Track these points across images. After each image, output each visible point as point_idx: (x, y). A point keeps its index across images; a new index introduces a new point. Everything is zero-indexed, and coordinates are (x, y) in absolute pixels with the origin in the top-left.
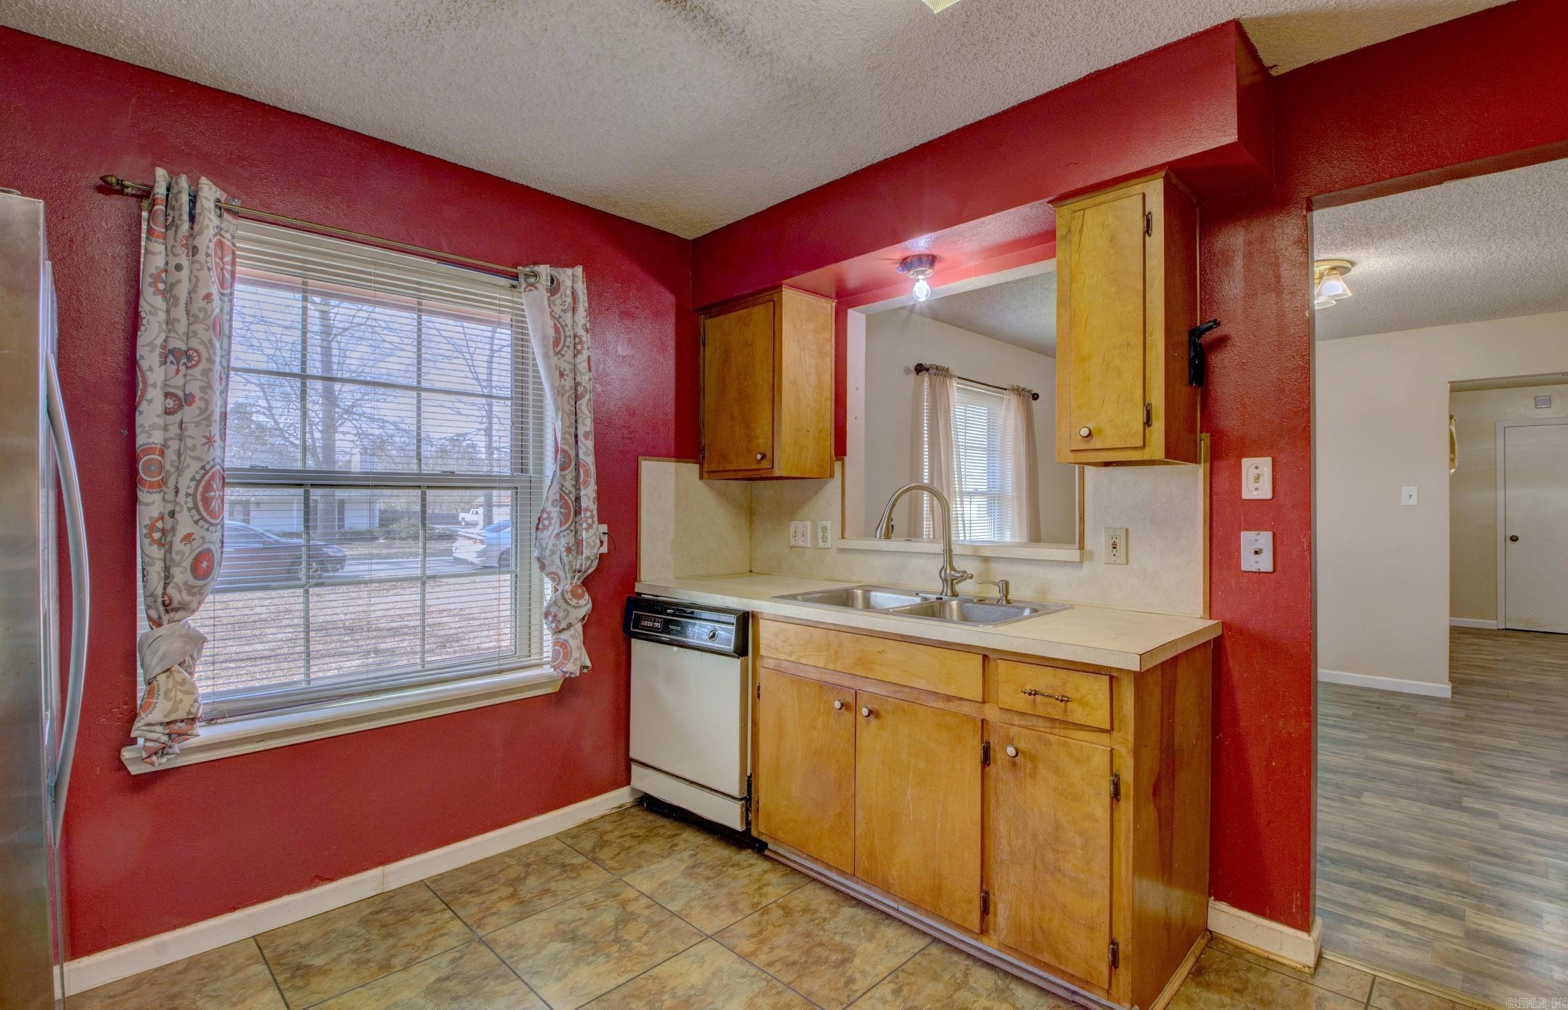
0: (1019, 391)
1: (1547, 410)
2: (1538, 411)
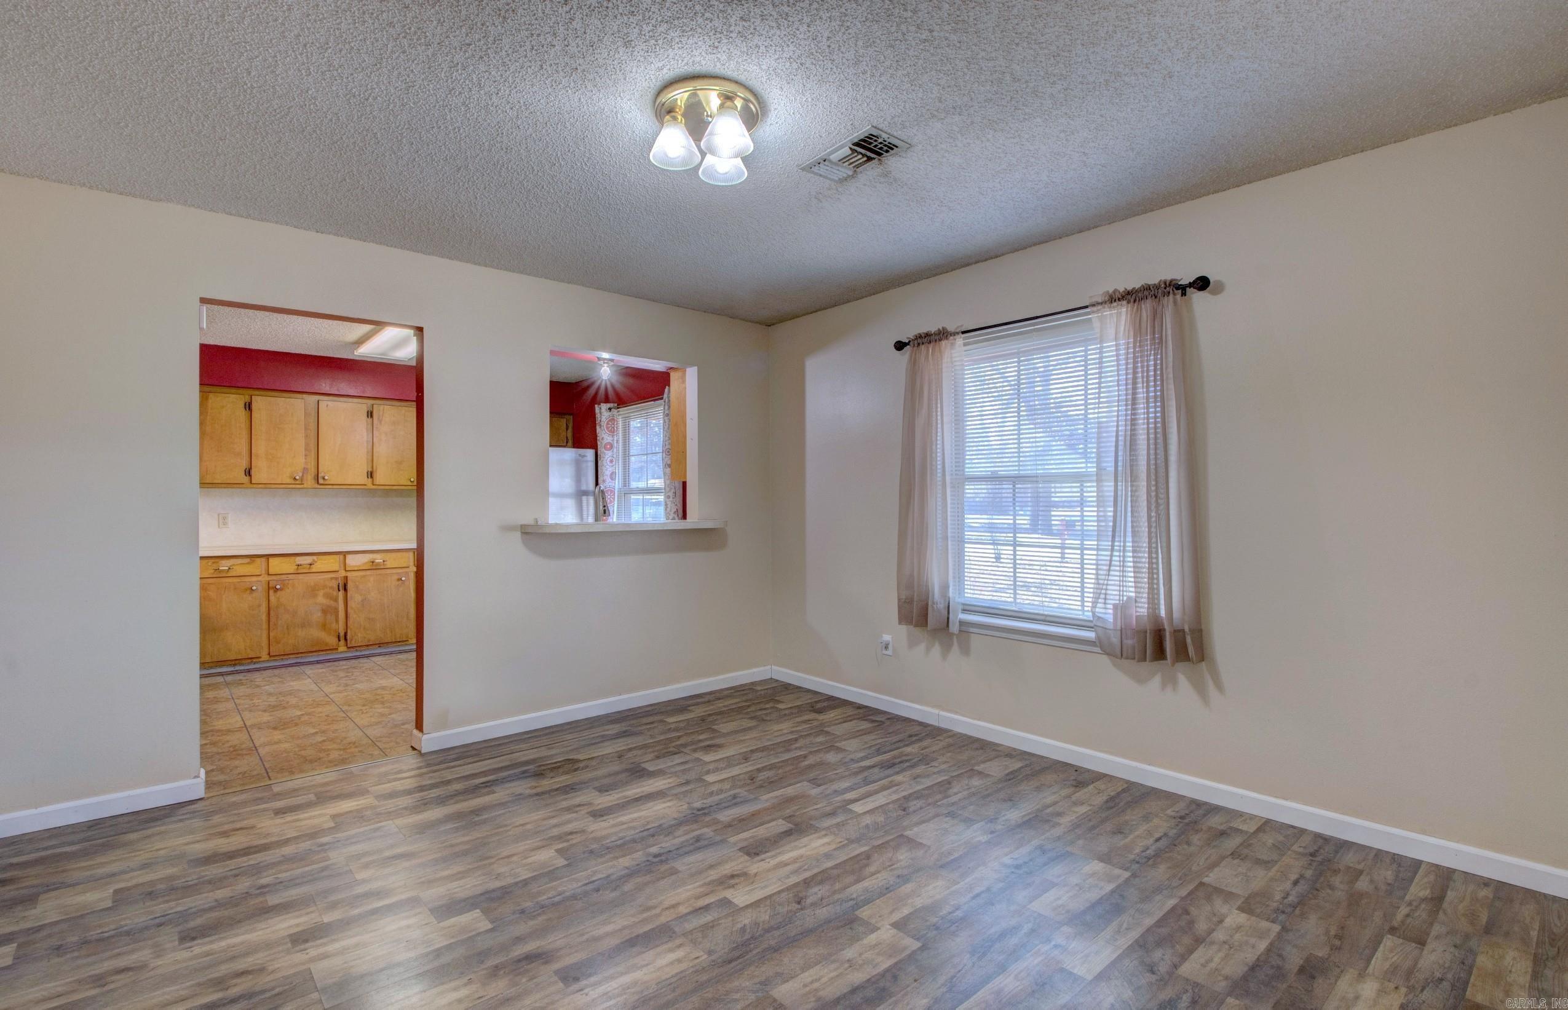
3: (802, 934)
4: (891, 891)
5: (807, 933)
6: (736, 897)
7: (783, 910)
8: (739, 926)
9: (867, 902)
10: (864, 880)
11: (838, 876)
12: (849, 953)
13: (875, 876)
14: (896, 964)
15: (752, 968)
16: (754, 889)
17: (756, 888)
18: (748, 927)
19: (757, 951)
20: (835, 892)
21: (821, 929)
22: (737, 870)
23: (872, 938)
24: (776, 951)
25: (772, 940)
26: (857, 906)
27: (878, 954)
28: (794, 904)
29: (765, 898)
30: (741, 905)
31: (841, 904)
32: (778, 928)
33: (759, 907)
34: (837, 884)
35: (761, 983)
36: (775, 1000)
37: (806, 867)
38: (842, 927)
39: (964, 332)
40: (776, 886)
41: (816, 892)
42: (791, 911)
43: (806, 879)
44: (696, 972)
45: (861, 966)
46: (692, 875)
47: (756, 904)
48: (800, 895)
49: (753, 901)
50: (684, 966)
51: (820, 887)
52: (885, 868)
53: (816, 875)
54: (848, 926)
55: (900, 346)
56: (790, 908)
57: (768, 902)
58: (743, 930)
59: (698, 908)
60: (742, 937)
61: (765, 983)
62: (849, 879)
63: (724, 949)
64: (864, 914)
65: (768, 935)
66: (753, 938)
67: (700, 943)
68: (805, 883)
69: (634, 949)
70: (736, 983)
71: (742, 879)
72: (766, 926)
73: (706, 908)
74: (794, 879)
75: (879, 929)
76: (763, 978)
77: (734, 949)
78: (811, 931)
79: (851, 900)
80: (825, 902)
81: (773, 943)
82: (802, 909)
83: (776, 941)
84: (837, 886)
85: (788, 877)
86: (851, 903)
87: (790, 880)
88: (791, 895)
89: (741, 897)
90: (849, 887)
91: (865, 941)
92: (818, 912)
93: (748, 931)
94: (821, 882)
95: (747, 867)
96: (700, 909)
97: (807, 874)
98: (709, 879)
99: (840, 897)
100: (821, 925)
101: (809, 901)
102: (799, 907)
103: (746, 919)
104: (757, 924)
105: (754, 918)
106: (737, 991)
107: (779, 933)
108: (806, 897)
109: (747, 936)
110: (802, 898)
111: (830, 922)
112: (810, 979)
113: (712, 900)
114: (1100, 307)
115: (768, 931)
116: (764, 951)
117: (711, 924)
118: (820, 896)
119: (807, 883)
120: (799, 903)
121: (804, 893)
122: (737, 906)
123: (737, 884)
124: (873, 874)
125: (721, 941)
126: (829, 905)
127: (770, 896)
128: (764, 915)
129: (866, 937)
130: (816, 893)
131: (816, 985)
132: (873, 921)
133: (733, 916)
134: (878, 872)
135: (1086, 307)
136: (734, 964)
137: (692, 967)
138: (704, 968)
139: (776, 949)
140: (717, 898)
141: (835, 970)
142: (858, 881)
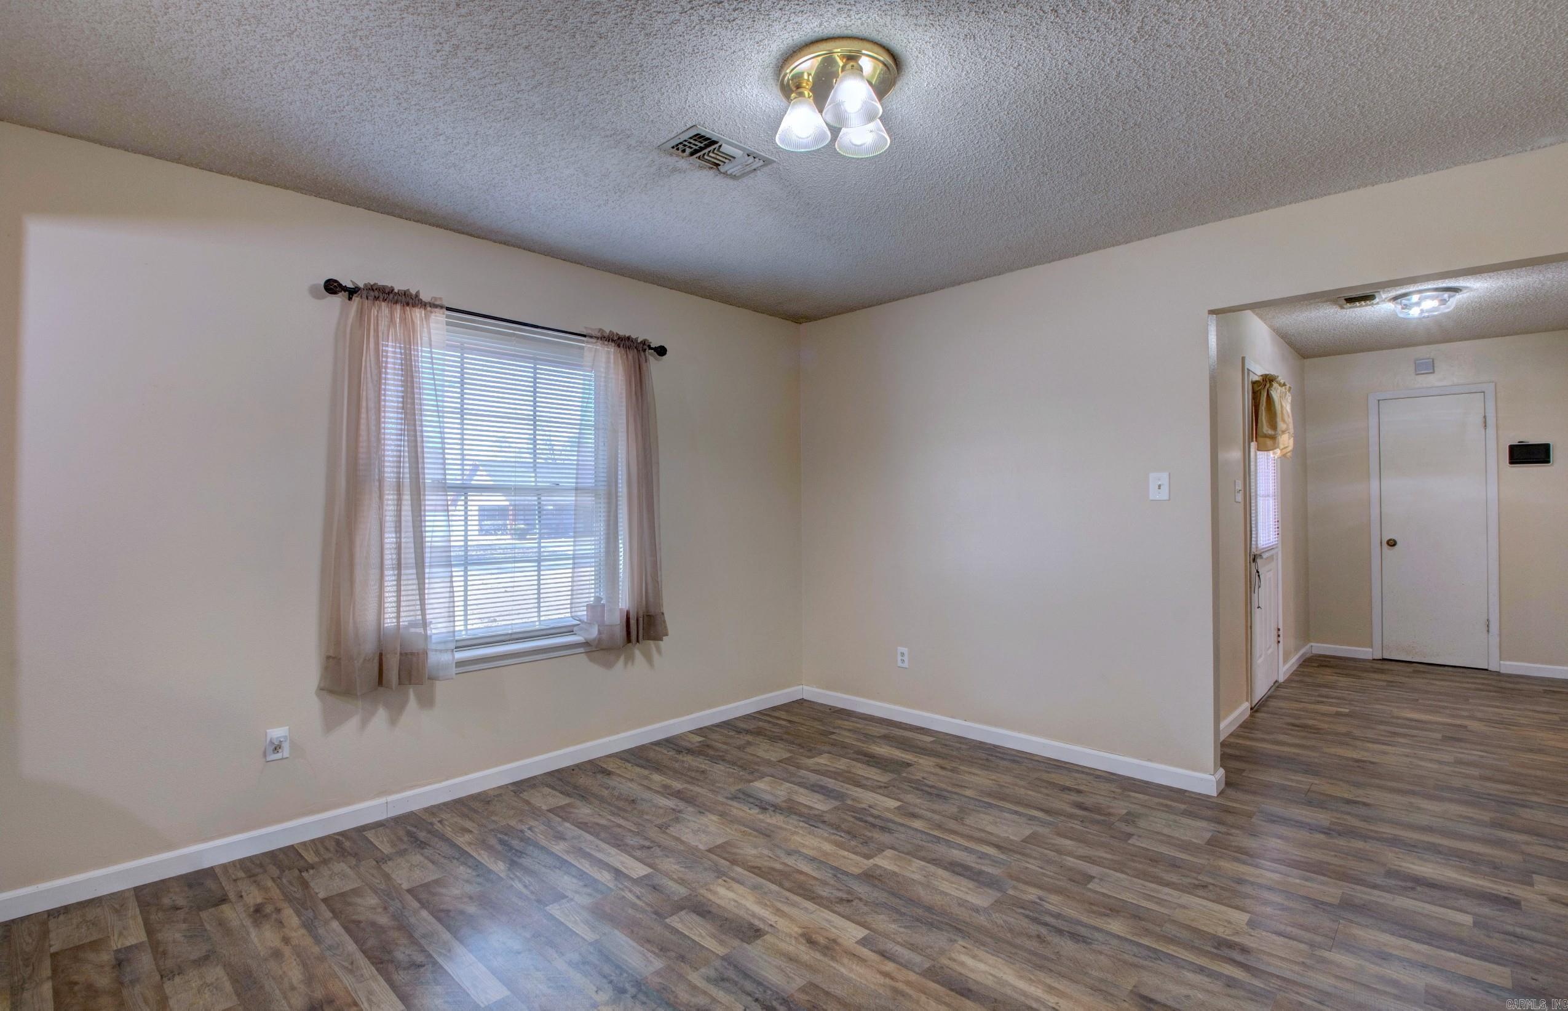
0: (623, 342)
1: (1431, 377)
2: (1420, 378)
39: (448, 309)
55: (332, 287)
114: (594, 340)
135: (584, 336)
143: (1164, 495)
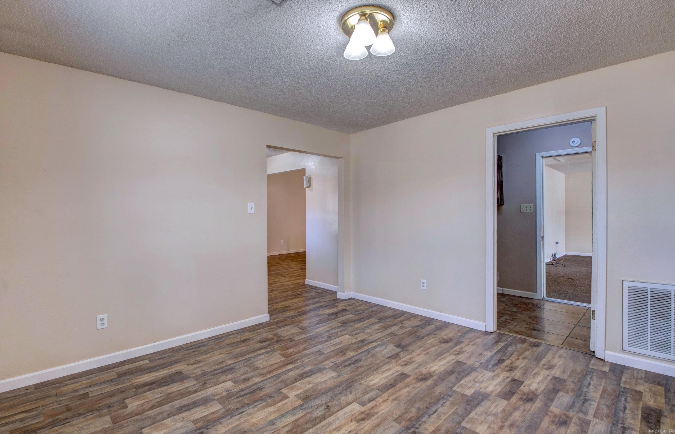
3: (327, 392)
4: (281, 415)
5: (325, 393)
6: (358, 407)
7: (335, 402)
8: (353, 394)
9: (295, 408)
10: (293, 422)
11: (306, 423)
12: (309, 386)
13: (287, 423)
14: (293, 384)
15: (344, 380)
16: (351, 412)
17: (349, 412)
18: (349, 394)
19: (343, 385)
20: (311, 412)
21: (319, 394)
22: (362, 423)
23: (299, 392)
24: (337, 386)
25: (339, 389)
26: (301, 406)
27: (298, 387)
28: (331, 405)
29: (344, 408)
30: (354, 403)
31: (308, 407)
32: (336, 394)
33: (346, 403)
34: (308, 418)
35: (341, 376)
36: (335, 372)
37: (324, 428)
38: (310, 396)
40: (340, 414)
41: (319, 413)
42: (332, 402)
43: (324, 420)
44: (363, 378)
45: (306, 382)
46: (385, 419)
47: (349, 404)
48: (327, 410)
49: (350, 406)
50: (368, 379)
51: (317, 416)
52: (279, 430)
53: (319, 423)
54: (307, 396)
56: (332, 403)
57: (343, 405)
58: (351, 393)
59: (374, 401)
60: (350, 390)
61: (339, 376)
62: (300, 422)
63: (357, 385)
64: (299, 402)
65: (341, 391)
66: (346, 390)
67: (366, 387)
68: (325, 417)
69: (389, 384)
70: (348, 375)
71: (358, 418)
72: (342, 395)
73: (370, 401)
74: (331, 419)
75: (295, 396)
76: (340, 377)
77: (353, 385)
78: (323, 394)
79: (303, 409)
80: (316, 407)
81: (338, 388)
82: (327, 403)
83: (337, 389)
84: (308, 417)
85: (334, 421)
86: (303, 407)
87: (333, 419)
88: (332, 410)
89: (356, 407)
90: (303, 416)
91: (302, 391)
92: (320, 402)
93: (349, 392)
94: (316, 418)
95: (358, 426)
96: (372, 400)
97: (323, 423)
98: (375, 417)
99: (308, 410)
100: (319, 396)
101: (323, 407)
102: (328, 404)
103: (350, 397)
104: (346, 395)
105: (348, 398)
106: (348, 373)
107: (336, 392)
108: (325, 409)
109: (349, 390)
110: (326, 408)
111: (315, 398)
112: (324, 378)
113: (369, 405)
115: (340, 393)
116: (341, 385)
117: (365, 394)
118: (318, 410)
119: (324, 417)
120: (328, 406)
121: (326, 411)
122: (356, 403)
123: (360, 414)
124: (287, 425)
125: (359, 389)
126: (314, 406)
127: (342, 409)
128: (344, 399)
129: (302, 392)
130: (320, 411)
131: (323, 376)
132: (296, 399)
133: (357, 398)
134: (284, 427)
136: (352, 380)
137: (365, 379)
138: (361, 379)
139: (336, 386)
140: (367, 406)
141: (316, 381)
142: (297, 420)
143: (253, 211)
